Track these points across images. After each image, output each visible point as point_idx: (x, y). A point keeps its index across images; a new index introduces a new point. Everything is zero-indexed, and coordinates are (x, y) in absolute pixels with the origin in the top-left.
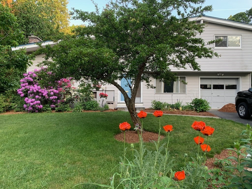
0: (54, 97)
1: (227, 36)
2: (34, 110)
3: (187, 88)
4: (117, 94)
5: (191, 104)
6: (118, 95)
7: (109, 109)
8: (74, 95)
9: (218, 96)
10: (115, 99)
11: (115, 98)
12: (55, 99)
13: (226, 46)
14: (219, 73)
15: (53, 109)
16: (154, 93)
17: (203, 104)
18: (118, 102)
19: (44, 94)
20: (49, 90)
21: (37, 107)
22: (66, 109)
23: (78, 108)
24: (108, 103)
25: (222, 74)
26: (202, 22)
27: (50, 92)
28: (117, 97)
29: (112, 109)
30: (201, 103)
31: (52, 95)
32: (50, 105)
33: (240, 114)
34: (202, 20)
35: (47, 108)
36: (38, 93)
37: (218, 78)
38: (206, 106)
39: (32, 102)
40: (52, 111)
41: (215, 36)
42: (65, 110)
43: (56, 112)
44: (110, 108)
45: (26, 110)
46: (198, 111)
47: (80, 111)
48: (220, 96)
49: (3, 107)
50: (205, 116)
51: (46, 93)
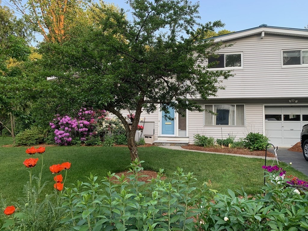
0: (84, 129)
1: (300, 50)
2: (63, 143)
3: (247, 119)
4: (157, 126)
5: (246, 140)
6: (159, 127)
7: (146, 144)
8: (105, 127)
9: (292, 130)
10: (155, 132)
11: (155, 130)
12: (85, 131)
13: (299, 64)
14: (291, 99)
15: (83, 143)
16: (202, 125)
17: (259, 141)
18: (159, 136)
19: (73, 126)
20: (79, 122)
21: (65, 140)
22: (96, 142)
23: (108, 142)
24: (145, 137)
25: (296, 100)
26: (263, 35)
27: (80, 124)
28: (157, 130)
29: (150, 144)
30: (256, 139)
31: (81, 127)
32: (80, 138)
33: (306, 155)
34: (263, 32)
35: (76, 141)
36: (67, 124)
37: (292, 106)
38: (262, 143)
39: (60, 134)
40: (81, 144)
41: (283, 51)
42: (95, 144)
43: (86, 145)
44: (146, 142)
45: (56, 143)
46: (251, 148)
47: (111, 145)
48: (294, 129)
49: (36, 139)
50: (258, 156)
51: (75, 125)
